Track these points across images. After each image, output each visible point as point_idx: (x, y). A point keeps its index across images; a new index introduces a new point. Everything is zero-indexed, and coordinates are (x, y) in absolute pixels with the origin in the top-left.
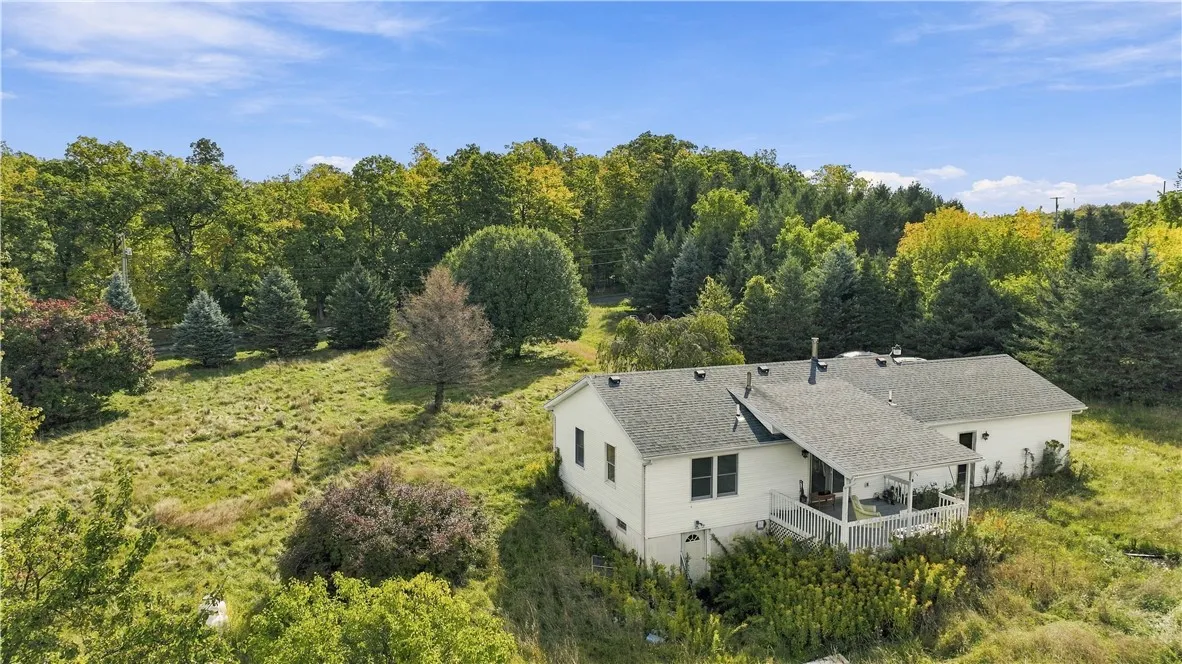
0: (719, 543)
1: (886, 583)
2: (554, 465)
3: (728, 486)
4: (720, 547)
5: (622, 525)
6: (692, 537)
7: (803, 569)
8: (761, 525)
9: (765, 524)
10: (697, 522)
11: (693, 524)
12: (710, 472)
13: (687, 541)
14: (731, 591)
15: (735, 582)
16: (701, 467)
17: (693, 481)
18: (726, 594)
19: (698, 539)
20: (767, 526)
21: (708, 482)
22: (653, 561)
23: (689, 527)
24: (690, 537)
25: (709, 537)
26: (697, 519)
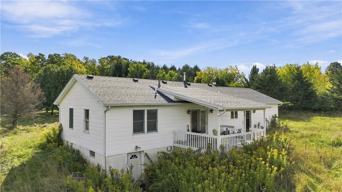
0: (149, 158)
1: (254, 161)
2: (58, 132)
3: (153, 127)
4: (149, 161)
5: (93, 154)
6: (134, 156)
7: (202, 162)
8: (169, 149)
9: (171, 149)
10: (137, 147)
11: (134, 147)
12: (143, 118)
13: (131, 158)
14: (158, 181)
15: (161, 176)
16: (138, 115)
17: (134, 123)
18: (155, 184)
19: (137, 157)
20: (173, 149)
21: (142, 124)
22: (110, 167)
23: (132, 150)
24: (132, 156)
25: (143, 155)
26: (136, 145)
